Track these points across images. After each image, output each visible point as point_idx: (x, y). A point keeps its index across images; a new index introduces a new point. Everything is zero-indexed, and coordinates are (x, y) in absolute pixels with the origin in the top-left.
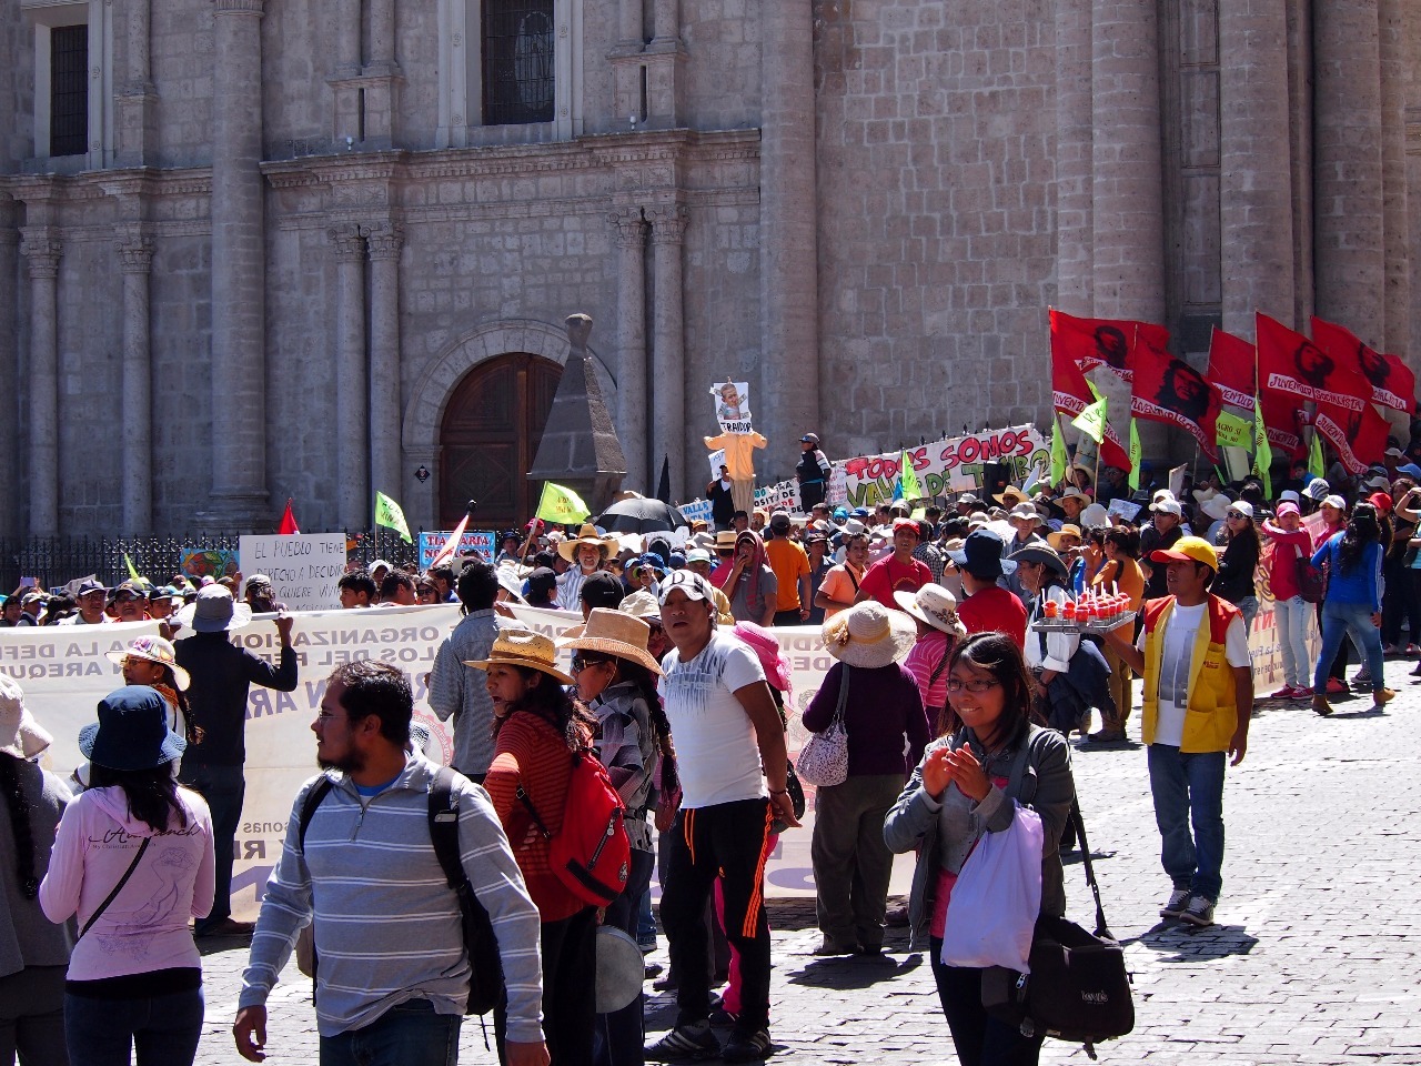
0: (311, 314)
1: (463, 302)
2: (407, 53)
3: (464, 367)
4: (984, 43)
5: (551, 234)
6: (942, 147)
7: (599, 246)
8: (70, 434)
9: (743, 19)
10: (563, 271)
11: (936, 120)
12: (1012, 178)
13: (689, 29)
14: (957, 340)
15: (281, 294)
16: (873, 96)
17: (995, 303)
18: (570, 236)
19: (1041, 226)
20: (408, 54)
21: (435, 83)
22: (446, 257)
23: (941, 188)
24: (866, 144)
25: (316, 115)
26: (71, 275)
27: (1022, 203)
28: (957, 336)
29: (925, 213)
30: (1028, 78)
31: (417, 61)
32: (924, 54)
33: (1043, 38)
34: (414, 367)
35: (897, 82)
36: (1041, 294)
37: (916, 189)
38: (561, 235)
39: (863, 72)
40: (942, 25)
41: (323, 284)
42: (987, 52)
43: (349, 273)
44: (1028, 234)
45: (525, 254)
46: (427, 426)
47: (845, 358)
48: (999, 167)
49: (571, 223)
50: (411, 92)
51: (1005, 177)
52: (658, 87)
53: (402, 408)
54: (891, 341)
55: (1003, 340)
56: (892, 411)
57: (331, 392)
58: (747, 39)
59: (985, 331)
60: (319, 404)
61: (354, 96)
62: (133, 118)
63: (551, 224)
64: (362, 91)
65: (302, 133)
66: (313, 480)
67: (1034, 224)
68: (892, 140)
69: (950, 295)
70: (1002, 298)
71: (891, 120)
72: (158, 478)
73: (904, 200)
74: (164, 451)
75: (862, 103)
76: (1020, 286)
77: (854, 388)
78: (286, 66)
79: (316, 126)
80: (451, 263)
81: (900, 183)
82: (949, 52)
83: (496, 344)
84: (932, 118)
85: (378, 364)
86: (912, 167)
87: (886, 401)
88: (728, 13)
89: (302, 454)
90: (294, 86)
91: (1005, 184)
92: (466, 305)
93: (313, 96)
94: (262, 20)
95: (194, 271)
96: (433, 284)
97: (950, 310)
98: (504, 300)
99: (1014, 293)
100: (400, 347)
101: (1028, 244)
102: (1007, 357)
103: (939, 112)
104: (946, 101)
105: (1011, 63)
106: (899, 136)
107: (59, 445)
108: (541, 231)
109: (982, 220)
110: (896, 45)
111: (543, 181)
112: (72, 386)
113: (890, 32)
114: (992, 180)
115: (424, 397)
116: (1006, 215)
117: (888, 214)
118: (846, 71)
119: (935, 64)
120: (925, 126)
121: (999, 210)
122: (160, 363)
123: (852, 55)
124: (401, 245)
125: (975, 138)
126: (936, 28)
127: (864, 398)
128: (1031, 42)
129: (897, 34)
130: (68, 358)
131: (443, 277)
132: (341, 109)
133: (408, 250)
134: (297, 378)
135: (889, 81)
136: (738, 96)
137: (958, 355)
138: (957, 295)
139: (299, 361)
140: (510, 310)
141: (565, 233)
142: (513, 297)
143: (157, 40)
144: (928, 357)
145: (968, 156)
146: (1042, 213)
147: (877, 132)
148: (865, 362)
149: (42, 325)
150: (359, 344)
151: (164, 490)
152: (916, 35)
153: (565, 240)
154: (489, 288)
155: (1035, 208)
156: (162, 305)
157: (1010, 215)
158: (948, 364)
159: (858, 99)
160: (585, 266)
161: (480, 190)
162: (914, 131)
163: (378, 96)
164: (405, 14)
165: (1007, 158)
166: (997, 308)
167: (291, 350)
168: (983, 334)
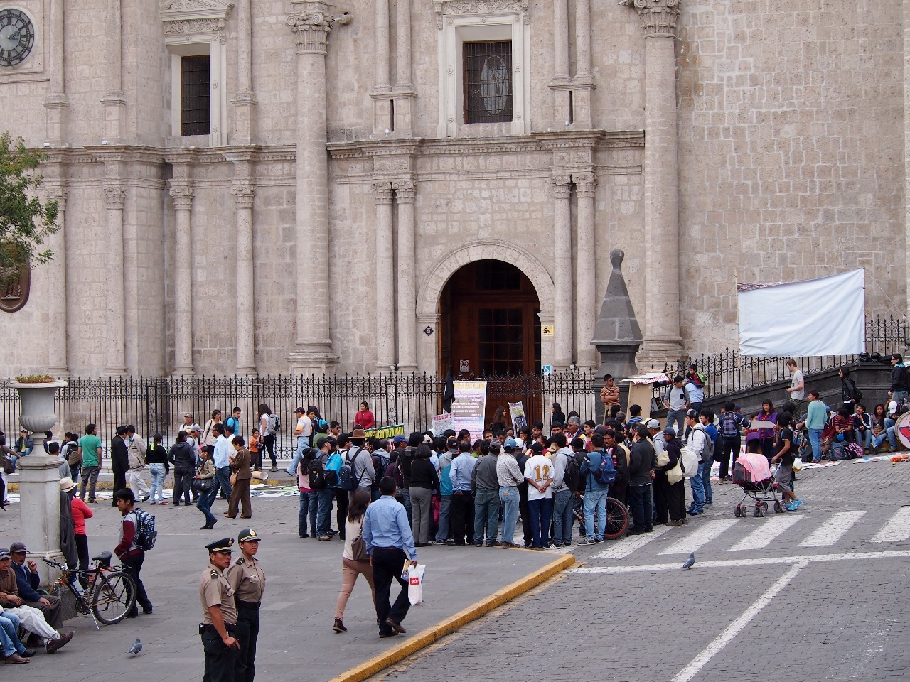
0: (357, 234)
1: (455, 228)
2: (419, 79)
3: (455, 267)
4: (778, 82)
5: (510, 189)
6: (753, 143)
7: (541, 197)
8: (199, 305)
9: (630, 65)
10: (518, 211)
11: (749, 127)
12: (795, 162)
13: (596, 69)
14: (762, 256)
15: (337, 222)
16: (711, 112)
17: (785, 235)
18: (522, 190)
19: (813, 190)
21: (437, 97)
22: (443, 202)
23: (752, 166)
24: (706, 139)
25: (360, 114)
26: (200, 208)
27: (801, 176)
28: (762, 253)
29: (742, 181)
30: (804, 103)
31: (425, 84)
32: (741, 88)
33: (814, 81)
34: (424, 267)
35: (725, 104)
36: (813, 229)
37: (737, 167)
38: (517, 190)
39: (705, 98)
40: (752, 71)
41: (364, 216)
42: (780, 88)
43: (384, 211)
44: (804, 194)
45: (494, 200)
46: (432, 302)
47: (694, 265)
48: (787, 155)
49: (523, 183)
50: (421, 103)
51: (791, 161)
52: (580, 103)
53: (417, 292)
54: (722, 256)
55: (789, 256)
56: (722, 297)
57: (371, 282)
58: (633, 76)
59: (779, 250)
60: (362, 289)
61: (387, 104)
62: (243, 114)
63: (511, 183)
64: (392, 101)
65: (350, 125)
66: (358, 334)
67: (808, 189)
68: (722, 138)
69: (758, 230)
70: (790, 232)
71: (722, 126)
72: (258, 332)
73: (729, 173)
74: (261, 315)
75: (704, 115)
76: (800, 224)
77: (699, 282)
78: (340, 84)
79: (360, 121)
80: (447, 205)
81: (727, 164)
82: (758, 87)
83: (475, 255)
84: (746, 126)
85: (403, 265)
86: (734, 154)
87: (718, 290)
88: (621, 60)
89: (351, 318)
90: (345, 96)
91: (791, 165)
92: (456, 230)
93: (358, 103)
94: (326, 57)
95: (281, 207)
96: (435, 217)
97: (758, 237)
98: (481, 228)
99: (796, 229)
100: (415, 255)
101: (804, 199)
102: (792, 266)
103: (751, 122)
104: (755, 116)
105: (794, 95)
106: (727, 136)
107: (192, 312)
108: (504, 187)
109: (777, 186)
110: (725, 82)
111: (505, 158)
112: (200, 276)
113: (721, 75)
114: (783, 163)
115: (430, 285)
116: (791, 183)
117: (720, 181)
118: (693, 97)
119: (748, 94)
120: (742, 130)
121: (787, 180)
122: (258, 262)
123: (697, 87)
124: (416, 194)
125: (773, 138)
126: (748, 73)
127: (705, 289)
128: (807, 83)
129: (725, 76)
130: (197, 258)
131: (441, 213)
132: (379, 112)
133: (419, 197)
134: (348, 272)
135: (720, 103)
136: (627, 110)
137: (762, 264)
138: (762, 229)
139: (349, 262)
140: (484, 235)
141: (519, 189)
142: (486, 226)
143: (255, 66)
144: (744, 265)
145: (768, 147)
146: (813, 182)
147: (713, 133)
148: (706, 268)
149: (183, 239)
150: (390, 253)
151: (261, 339)
152: (737, 77)
153: (519, 193)
154: (471, 221)
155: (809, 180)
156: (259, 228)
157: (794, 183)
158: (756, 270)
159: (702, 113)
160: (532, 208)
161: (464, 163)
162: (735, 133)
163: (402, 105)
164: (417, 56)
165: (792, 150)
166: (786, 237)
167: (344, 256)
168: (777, 252)
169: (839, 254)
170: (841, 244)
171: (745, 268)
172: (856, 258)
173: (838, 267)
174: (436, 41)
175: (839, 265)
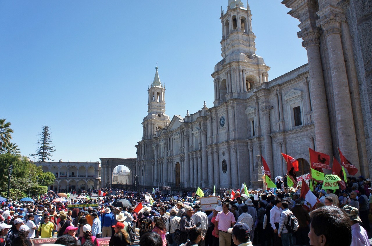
0: (277, 154)
1: (294, 151)
5: (303, 141)
10: (305, 146)
15: (274, 152)
20: (285, 118)
21: (288, 121)
22: (291, 145)
26: (254, 151)
43: (280, 148)
45: (300, 144)
49: (305, 139)
50: (286, 123)
52: (312, 118)
60: (279, 166)
61: (278, 125)
62: (257, 131)
63: (303, 139)
78: (273, 122)
83: (297, 157)
89: (277, 173)
90: (274, 124)
94: (269, 117)
98: (298, 151)
111: (301, 133)
112: (255, 165)
124: (286, 144)
131: (291, 148)
133: (287, 145)
134: (276, 163)
139: (276, 161)
140: (299, 152)
143: (260, 121)
149: (251, 158)
153: (305, 141)
154: (296, 149)
160: (307, 145)
161: (294, 135)
163: (281, 124)
164: (284, 113)
167: (276, 159)
174: (287, 109)
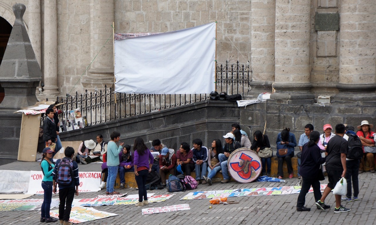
14: (172, 13)
28: (172, 12)
47: (125, 20)
54: (144, 13)
55: (191, 14)
59: (184, 10)
102: (193, 21)
137: (172, 19)
144: (160, 20)
148: (133, 21)
158: (168, 24)
168: (183, 11)
169: (226, 13)
170: (227, 5)
171: (160, 22)
172: (238, 15)
173: (225, 22)
175: (226, 21)
